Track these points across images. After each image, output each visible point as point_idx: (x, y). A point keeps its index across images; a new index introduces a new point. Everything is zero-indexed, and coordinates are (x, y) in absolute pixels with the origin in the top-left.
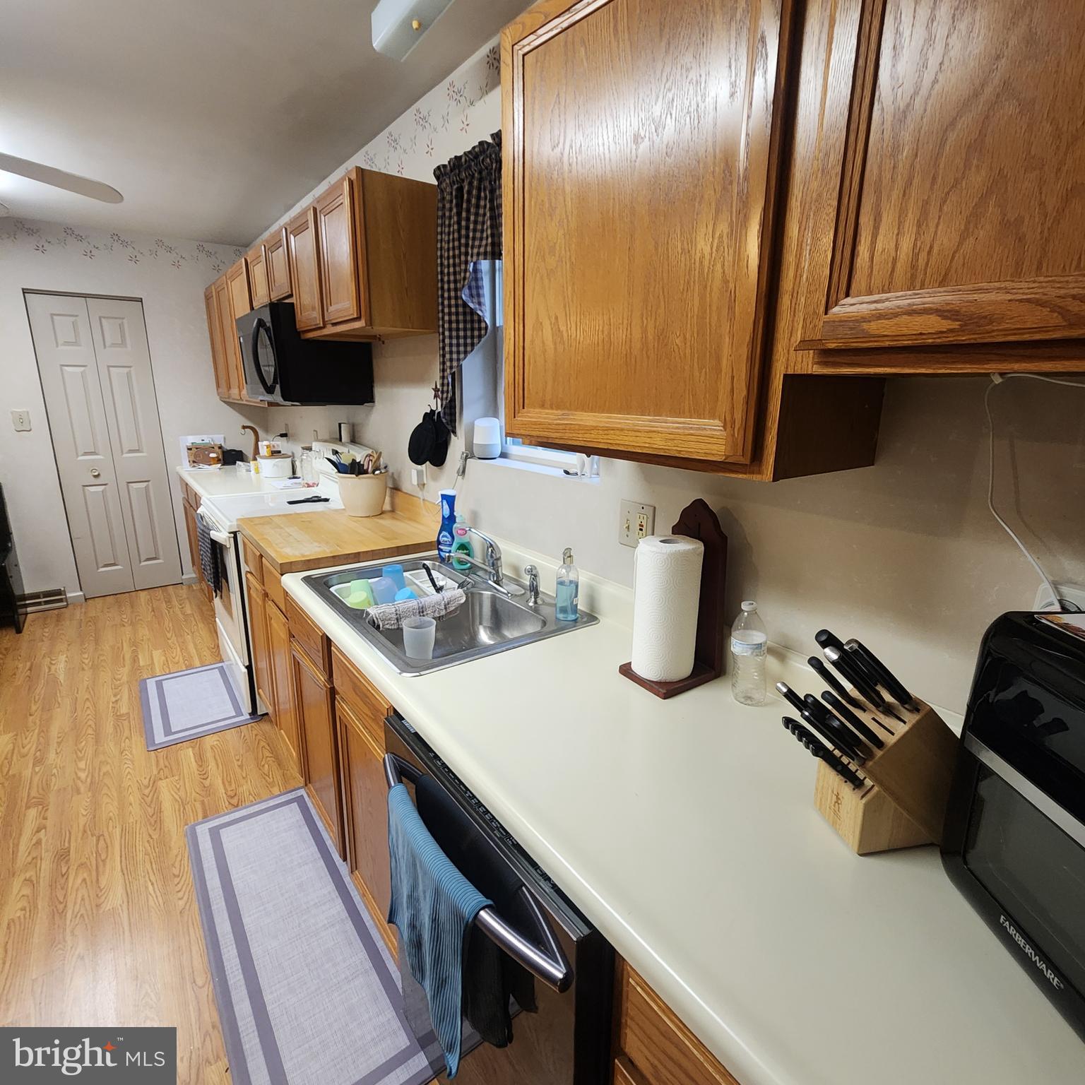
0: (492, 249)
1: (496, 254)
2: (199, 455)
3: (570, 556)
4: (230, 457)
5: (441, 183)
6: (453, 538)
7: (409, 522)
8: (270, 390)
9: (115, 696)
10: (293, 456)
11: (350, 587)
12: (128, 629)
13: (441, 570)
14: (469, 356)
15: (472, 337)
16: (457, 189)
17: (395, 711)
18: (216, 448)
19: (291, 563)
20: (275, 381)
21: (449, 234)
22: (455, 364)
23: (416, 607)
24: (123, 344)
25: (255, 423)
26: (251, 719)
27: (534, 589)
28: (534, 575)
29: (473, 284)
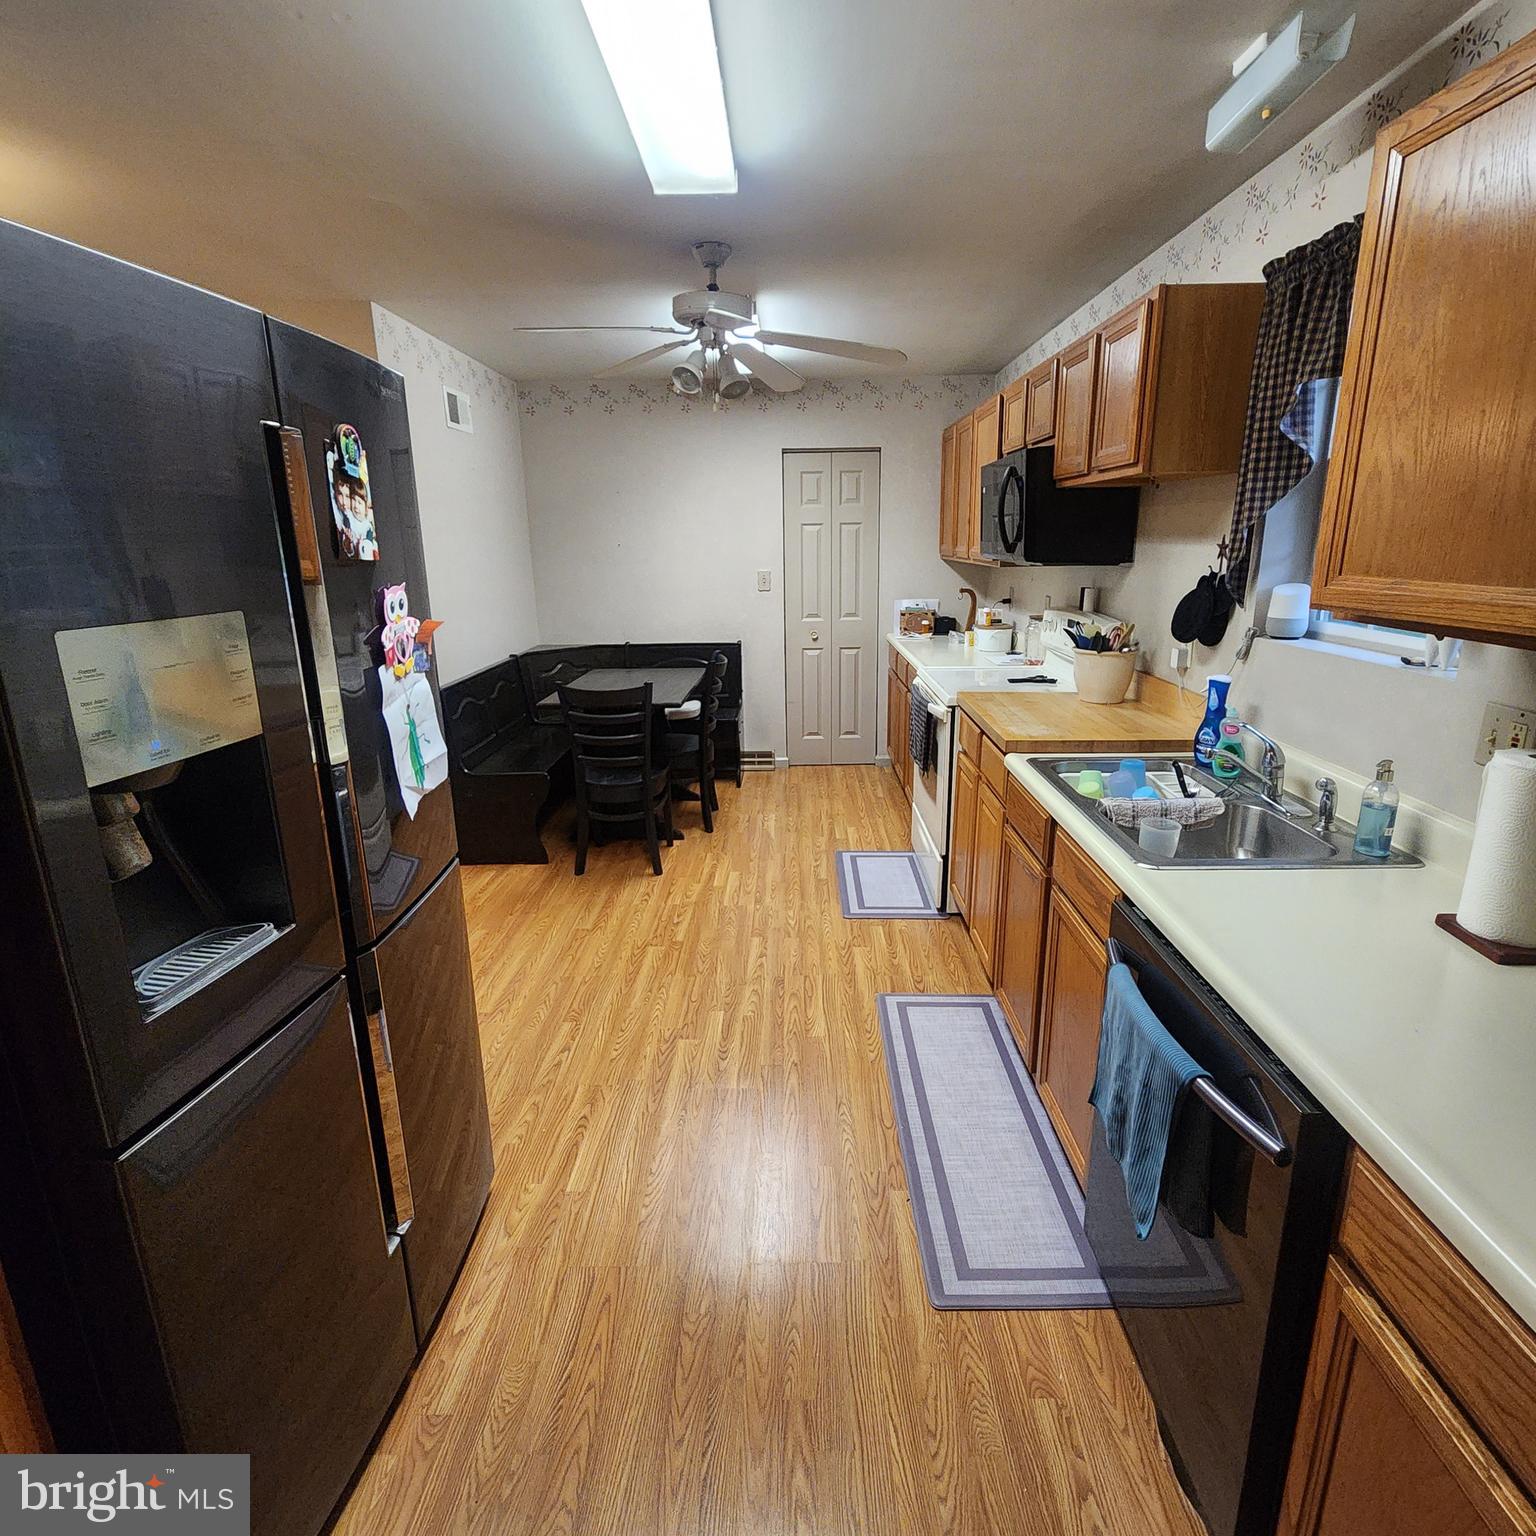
0: (1334, 363)
1: (1336, 371)
2: (911, 622)
3: (1389, 771)
4: (943, 626)
5: (1272, 283)
6: (1218, 737)
7: (1159, 716)
8: (1010, 549)
9: (816, 861)
10: (1014, 627)
11: (1079, 777)
12: (825, 802)
13: (1195, 776)
14: (1278, 503)
15: (1287, 478)
16: (1293, 289)
17: (1126, 898)
18: (930, 614)
19: (1017, 741)
20: (1018, 539)
21: (1273, 348)
22: (1256, 514)
23: (1159, 807)
24: (857, 499)
25: (975, 586)
26: (940, 915)
27: (1327, 813)
28: (1329, 792)
29: (1300, 408)
